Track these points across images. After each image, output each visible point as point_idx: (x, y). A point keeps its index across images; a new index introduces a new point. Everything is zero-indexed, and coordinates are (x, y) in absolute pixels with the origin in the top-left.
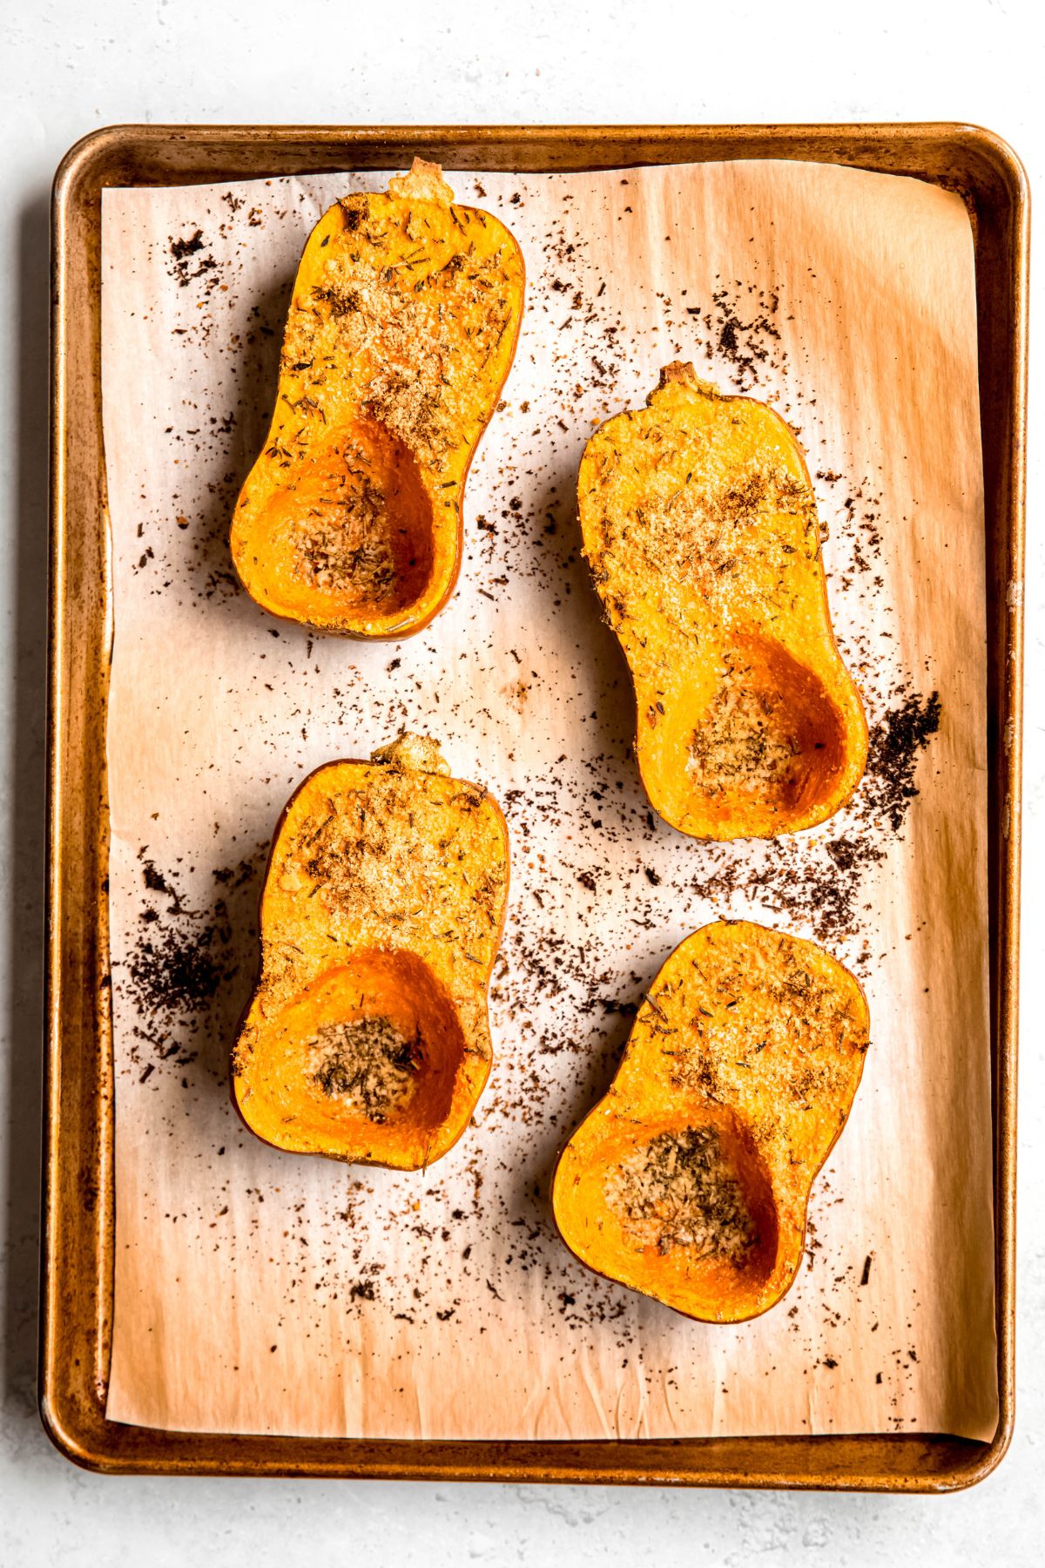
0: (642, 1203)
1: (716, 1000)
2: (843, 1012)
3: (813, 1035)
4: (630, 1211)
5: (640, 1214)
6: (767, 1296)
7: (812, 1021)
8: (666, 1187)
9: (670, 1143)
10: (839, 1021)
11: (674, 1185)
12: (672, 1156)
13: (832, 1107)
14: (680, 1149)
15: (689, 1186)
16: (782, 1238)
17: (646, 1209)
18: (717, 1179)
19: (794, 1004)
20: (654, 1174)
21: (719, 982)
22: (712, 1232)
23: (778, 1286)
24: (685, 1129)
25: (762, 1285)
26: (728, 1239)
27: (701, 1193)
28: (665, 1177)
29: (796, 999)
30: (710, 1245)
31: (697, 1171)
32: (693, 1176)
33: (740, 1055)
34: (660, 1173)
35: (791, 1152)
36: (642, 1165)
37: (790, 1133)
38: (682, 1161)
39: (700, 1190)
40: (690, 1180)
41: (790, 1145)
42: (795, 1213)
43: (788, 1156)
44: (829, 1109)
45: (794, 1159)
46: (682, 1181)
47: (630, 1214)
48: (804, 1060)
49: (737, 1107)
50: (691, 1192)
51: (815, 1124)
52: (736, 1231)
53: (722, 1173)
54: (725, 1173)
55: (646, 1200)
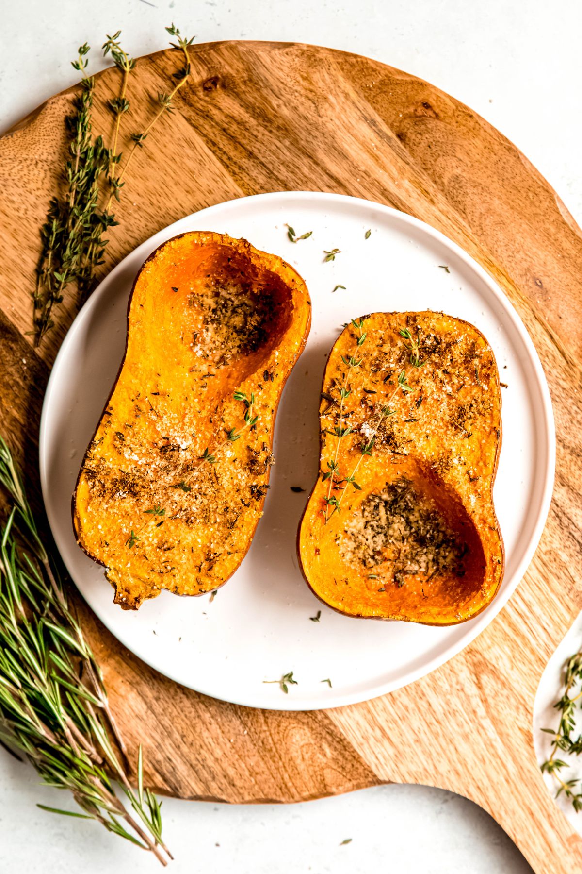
0: (371, 553)
1: (374, 380)
2: (471, 354)
3: (456, 381)
4: (364, 562)
5: (372, 562)
6: (489, 588)
7: (450, 370)
9: (377, 500)
10: (469, 362)
11: (391, 532)
12: (382, 510)
14: (386, 502)
15: (402, 528)
16: (482, 538)
17: (376, 557)
18: (421, 515)
19: (432, 361)
20: (373, 529)
21: (371, 364)
22: (431, 557)
23: (494, 578)
24: (384, 486)
25: (482, 581)
26: (445, 557)
27: (413, 530)
28: (382, 528)
29: (433, 357)
30: (433, 567)
31: (405, 515)
32: (402, 520)
33: (406, 414)
34: (377, 526)
35: (468, 473)
36: (361, 525)
37: (462, 459)
38: (391, 511)
39: (411, 528)
40: (401, 524)
41: (466, 468)
42: (487, 519)
43: (467, 477)
44: (485, 431)
45: (472, 477)
46: (396, 526)
47: (365, 565)
48: (454, 400)
49: (417, 453)
50: (405, 533)
51: (478, 446)
52: (449, 549)
53: (423, 510)
54: (425, 509)
55: (373, 551)
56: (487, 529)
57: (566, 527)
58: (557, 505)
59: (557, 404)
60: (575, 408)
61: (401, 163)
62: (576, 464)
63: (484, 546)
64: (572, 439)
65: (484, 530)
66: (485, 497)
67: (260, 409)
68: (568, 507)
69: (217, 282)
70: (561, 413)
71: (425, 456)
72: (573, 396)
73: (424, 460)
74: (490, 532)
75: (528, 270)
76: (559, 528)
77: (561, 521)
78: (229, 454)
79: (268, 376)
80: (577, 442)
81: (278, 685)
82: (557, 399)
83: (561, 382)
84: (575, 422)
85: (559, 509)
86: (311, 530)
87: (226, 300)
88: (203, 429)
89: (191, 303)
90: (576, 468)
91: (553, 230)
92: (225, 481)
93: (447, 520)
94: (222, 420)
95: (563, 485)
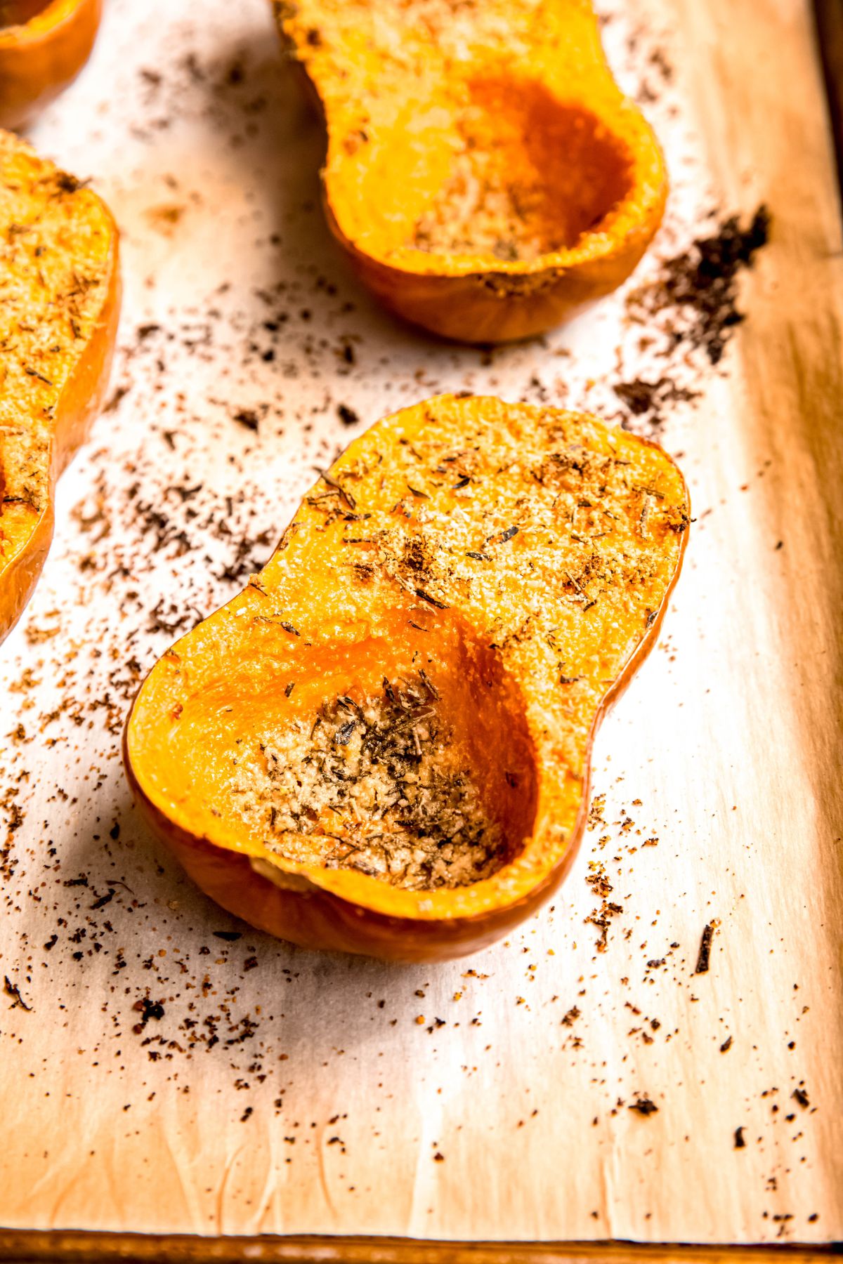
8: (341, 794)
13: (632, 607)
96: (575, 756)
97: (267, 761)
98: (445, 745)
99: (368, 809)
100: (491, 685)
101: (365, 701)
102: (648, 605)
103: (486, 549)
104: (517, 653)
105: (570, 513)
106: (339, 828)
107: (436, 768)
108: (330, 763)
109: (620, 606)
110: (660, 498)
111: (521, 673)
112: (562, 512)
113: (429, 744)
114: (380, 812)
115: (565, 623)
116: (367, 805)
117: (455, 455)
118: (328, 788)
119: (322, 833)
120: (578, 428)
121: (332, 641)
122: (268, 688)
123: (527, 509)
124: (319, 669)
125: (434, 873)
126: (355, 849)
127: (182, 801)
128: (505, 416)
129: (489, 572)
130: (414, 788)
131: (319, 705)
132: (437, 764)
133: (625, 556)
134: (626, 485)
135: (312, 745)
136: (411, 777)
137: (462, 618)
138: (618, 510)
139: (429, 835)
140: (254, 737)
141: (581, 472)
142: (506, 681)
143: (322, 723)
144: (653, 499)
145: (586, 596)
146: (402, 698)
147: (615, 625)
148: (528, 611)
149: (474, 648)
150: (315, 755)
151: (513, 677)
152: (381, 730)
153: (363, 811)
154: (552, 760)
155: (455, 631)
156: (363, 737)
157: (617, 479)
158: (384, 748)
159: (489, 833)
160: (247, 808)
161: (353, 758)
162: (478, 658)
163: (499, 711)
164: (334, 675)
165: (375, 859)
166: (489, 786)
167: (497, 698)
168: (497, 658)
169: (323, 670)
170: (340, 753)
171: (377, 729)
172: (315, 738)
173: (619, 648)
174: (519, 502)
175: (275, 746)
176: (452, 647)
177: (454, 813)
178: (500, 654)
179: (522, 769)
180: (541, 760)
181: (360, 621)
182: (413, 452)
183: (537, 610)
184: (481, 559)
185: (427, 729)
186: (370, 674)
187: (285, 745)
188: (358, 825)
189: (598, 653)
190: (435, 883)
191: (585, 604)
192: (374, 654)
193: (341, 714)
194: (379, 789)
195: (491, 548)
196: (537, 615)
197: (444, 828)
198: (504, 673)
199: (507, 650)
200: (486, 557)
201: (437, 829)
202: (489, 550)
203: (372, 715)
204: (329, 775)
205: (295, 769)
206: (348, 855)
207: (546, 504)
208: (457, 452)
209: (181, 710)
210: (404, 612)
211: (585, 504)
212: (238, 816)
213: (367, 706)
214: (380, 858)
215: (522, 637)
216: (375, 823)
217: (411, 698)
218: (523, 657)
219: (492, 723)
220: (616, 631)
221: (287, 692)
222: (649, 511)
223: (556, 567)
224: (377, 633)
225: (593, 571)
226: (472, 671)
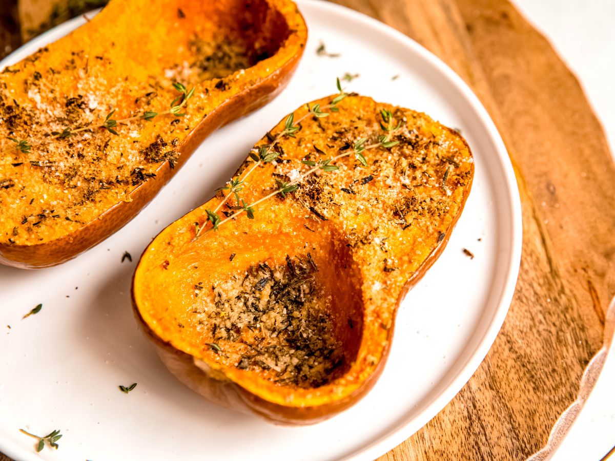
0: (229, 325)
1: (330, 144)
2: (448, 158)
3: (418, 175)
4: (215, 328)
5: (224, 334)
8: (256, 319)
9: (267, 275)
10: (443, 163)
11: (264, 318)
12: (267, 290)
13: (431, 230)
14: (276, 283)
15: (280, 319)
16: (366, 334)
17: (232, 332)
18: (309, 315)
20: (245, 304)
22: (295, 361)
23: (357, 378)
24: (284, 259)
26: (311, 367)
27: (290, 328)
28: (256, 309)
29: (405, 147)
30: (291, 372)
31: (290, 308)
32: (285, 311)
33: (346, 183)
34: (253, 304)
35: (385, 260)
36: (235, 293)
37: (386, 246)
38: (276, 296)
39: (290, 325)
40: (282, 316)
41: (384, 256)
42: (383, 313)
43: (382, 265)
44: (428, 231)
45: (388, 267)
46: (273, 314)
47: (214, 333)
48: (407, 190)
49: (337, 221)
50: (281, 325)
51: (412, 242)
52: (321, 359)
53: (314, 308)
54: (316, 307)
55: (233, 325)
56: (377, 325)
57: (475, 434)
58: (475, 407)
59: (521, 304)
60: (541, 317)
61: (457, 46)
62: (517, 372)
63: (363, 342)
64: (524, 346)
65: (373, 324)
66: (392, 291)
67: (194, 109)
68: (487, 413)
69: (227, 38)
70: (522, 315)
71: (345, 226)
72: (544, 304)
73: (341, 231)
74: (378, 329)
75: (545, 174)
76: (465, 432)
77: (471, 424)
78: (135, 134)
79: (221, 86)
80: (528, 351)
81: (36, 441)
82: (524, 300)
83: (536, 285)
84: (534, 330)
85: (475, 411)
86: (172, 238)
87: (225, 55)
88: (124, 105)
89: (191, 44)
90: (516, 377)
91: (587, 152)
92: (113, 155)
93: (335, 325)
94: (148, 103)
95: (491, 388)
96: (386, 315)
97: (215, 296)
98: (318, 298)
99: (269, 330)
100: (345, 268)
101: (275, 267)
102: (439, 229)
103: (353, 188)
104: (362, 251)
105: (404, 171)
106: (250, 340)
107: (311, 310)
108: (251, 300)
109: (424, 229)
110: (457, 166)
111: (362, 263)
112: (399, 170)
113: (309, 296)
114: (276, 333)
115: (391, 236)
116: (269, 327)
117: (343, 130)
118: (248, 315)
119: (242, 341)
120: (415, 120)
121: (259, 232)
122: (220, 255)
123: (380, 166)
124: (250, 247)
125: (301, 372)
126: (259, 353)
127: (159, 320)
128: (375, 109)
129: (353, 201)
130: (297, 320)
131: (248, 267)
132: (312, 308)
133: (431, 199)
134: (438, 157)
135: (242, 289)
136: (296, 314)
137: (334, 226)
138: (431, 172)
139: (302, 350)
140: (209, 281)
141: (413, 147)
142: (354, 266)
143: (249, 277)
144: (452, 167)
145: (406, 221)
146: (296, 268)
147: (420, 240)
148: (371, 227)
149: (339, 245)
150: (243, 295)
151: (358, 265)
152: (283, 284)
153: (266, 331)
154: (373, 316)
155: (329, 233)
156: (272, 287)
157: (433, 153)
158: (283, 296)
159: (336, 353)
160: (201, 323)
161: (265, 299)
162: (340, 251)
163: (349, 283)
164: (259, 251)
165: (269, 360)
166: (339, 325)
167: (348, 275)
168: (350, 253)
169: (253, 247)
170: (258, 295)
171: (281, 284)
172: (244, 285)
173: (420, 253)
174: (376, 161)
175: (221, 288)
176: (327, 242)
177: (318, 338)
178: (352, 250)
179: (357, 318)
180: (366, 316)
181: (277, 222)
182: (320, 126)
183: (376, 227)
184: (349, 193)
185: (309, 287)
186: (280, 252)
187: (226, 288)
188: (263, 339)
189: (408, 255)
190: (301, 378)
191: (404, 225)
192: (283, 241)
193: (261, 273)
194: (277, 319)
195: (356, 187)
196: (376, 229)
197: (311, 346)
198: (353, 262)
199: (356, 249)
200: (352, 192)
201: (307, 346)
202: (355, 189)
203: (278, 275)
204: (250, 308)
205: (231, 302)
206: (254, 356)
207: (391, 164)
208: (344, 128)
209: (168, 264)
210: (302, 219)
211: (413, 167)
212: (195, 327)
213: (276, 270)
214: (273, 360)
215: (365, 242)
216: (272, 339)
217: (301, 269)
218: (365, 253)
219: (345, 288)
220: (420, 243)
221: (231, 259)
222: (449, 174)
223: (391, 202)
224: (286, 230)
225: (411, 207)
226: (336, 258)
